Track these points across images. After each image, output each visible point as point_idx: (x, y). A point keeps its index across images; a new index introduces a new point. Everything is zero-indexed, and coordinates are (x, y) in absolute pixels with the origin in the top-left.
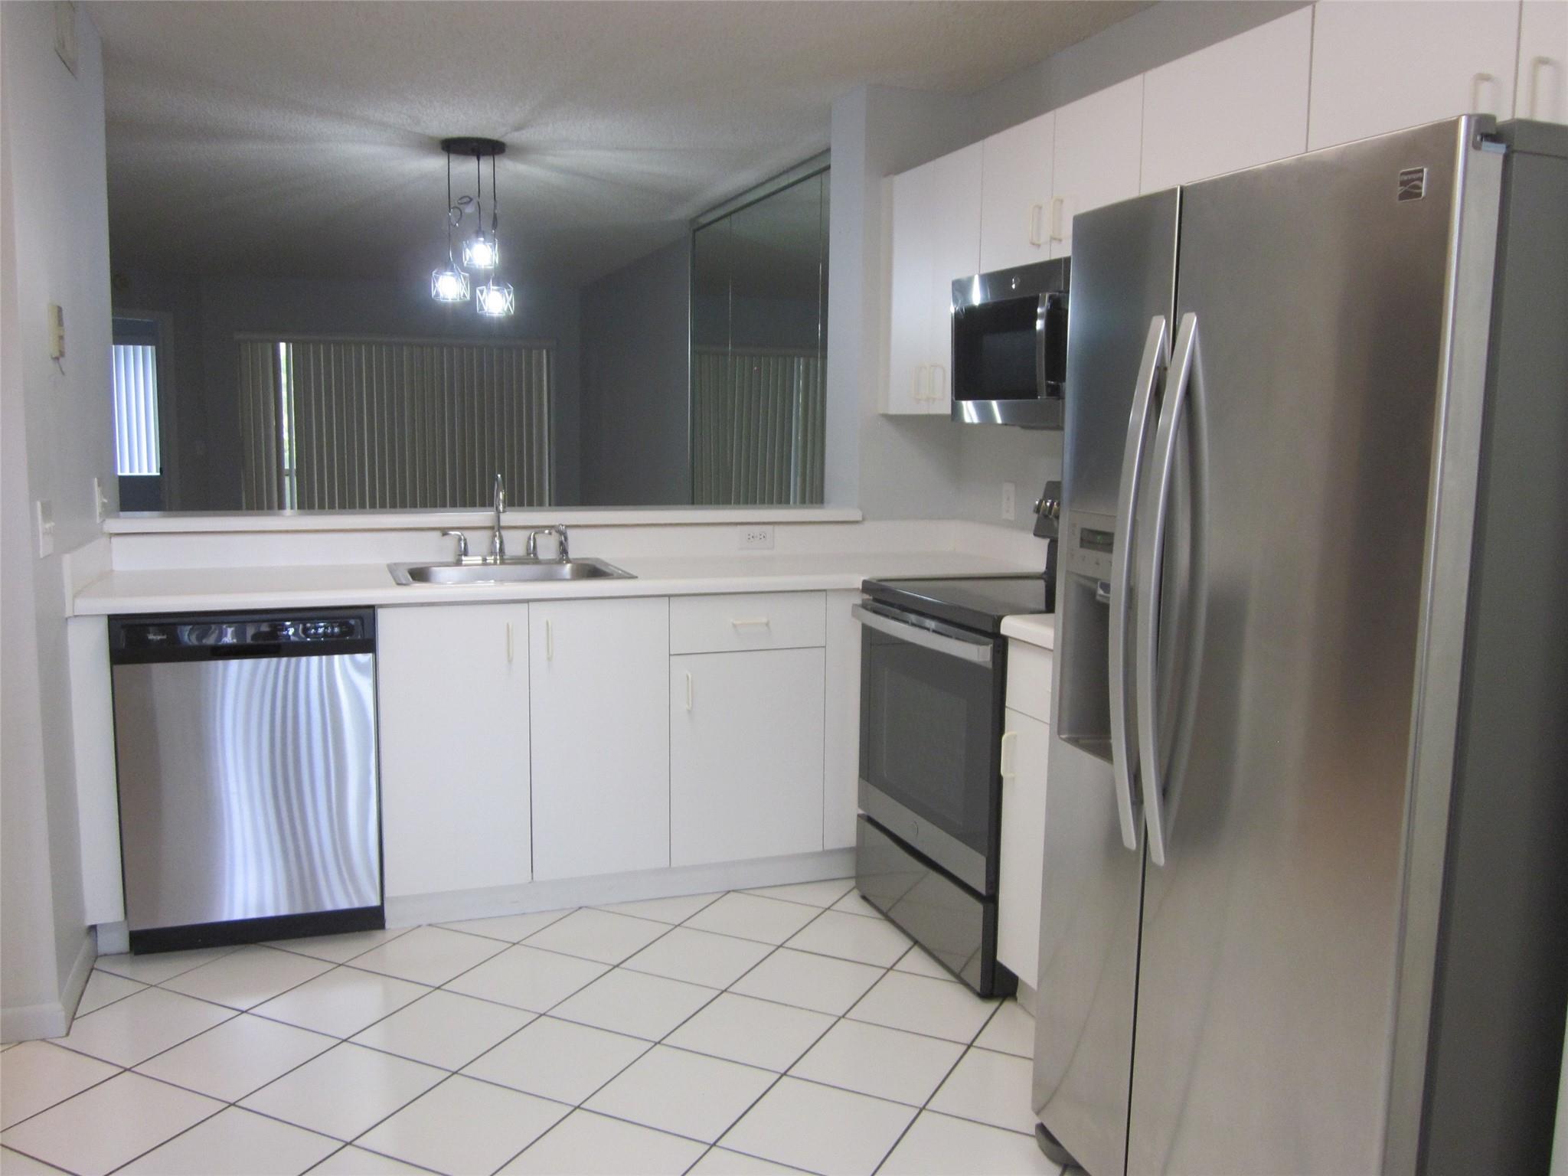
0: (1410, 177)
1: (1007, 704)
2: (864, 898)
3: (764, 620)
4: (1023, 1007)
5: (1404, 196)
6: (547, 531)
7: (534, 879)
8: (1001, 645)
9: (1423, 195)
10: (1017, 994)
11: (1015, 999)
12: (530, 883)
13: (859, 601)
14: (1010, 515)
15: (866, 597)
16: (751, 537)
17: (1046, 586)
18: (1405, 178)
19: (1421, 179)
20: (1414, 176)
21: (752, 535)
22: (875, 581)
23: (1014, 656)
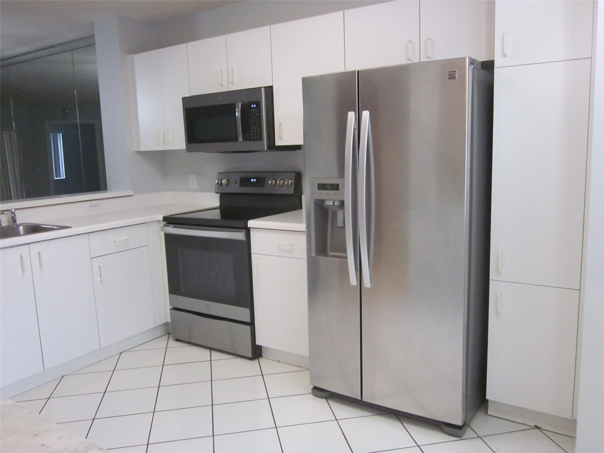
0: (451, 73)
1: (252, 252)
2: (177, 340)
3: (126, 238)
4: (266, 358)
5: (450, 78)
6: (6, 213)
7: (45, 368)
8: (248, 231)
9: (457, 78)
10: (262, 355)
11: (262, 357)
12: (43, 371)
13: (163, 225)
14: (195, 187)
15: (165, 223)
16: (91, 206)
17: (220, 211)
18: (450, 73)
19: (455, 74)
20: (454, 73)
21: (92, 205)
22: (169, 216)
23: (253, 234)
